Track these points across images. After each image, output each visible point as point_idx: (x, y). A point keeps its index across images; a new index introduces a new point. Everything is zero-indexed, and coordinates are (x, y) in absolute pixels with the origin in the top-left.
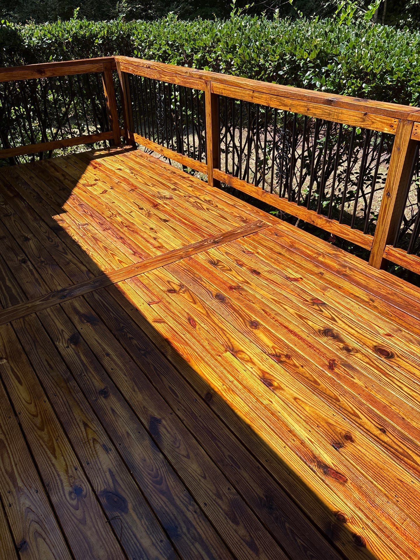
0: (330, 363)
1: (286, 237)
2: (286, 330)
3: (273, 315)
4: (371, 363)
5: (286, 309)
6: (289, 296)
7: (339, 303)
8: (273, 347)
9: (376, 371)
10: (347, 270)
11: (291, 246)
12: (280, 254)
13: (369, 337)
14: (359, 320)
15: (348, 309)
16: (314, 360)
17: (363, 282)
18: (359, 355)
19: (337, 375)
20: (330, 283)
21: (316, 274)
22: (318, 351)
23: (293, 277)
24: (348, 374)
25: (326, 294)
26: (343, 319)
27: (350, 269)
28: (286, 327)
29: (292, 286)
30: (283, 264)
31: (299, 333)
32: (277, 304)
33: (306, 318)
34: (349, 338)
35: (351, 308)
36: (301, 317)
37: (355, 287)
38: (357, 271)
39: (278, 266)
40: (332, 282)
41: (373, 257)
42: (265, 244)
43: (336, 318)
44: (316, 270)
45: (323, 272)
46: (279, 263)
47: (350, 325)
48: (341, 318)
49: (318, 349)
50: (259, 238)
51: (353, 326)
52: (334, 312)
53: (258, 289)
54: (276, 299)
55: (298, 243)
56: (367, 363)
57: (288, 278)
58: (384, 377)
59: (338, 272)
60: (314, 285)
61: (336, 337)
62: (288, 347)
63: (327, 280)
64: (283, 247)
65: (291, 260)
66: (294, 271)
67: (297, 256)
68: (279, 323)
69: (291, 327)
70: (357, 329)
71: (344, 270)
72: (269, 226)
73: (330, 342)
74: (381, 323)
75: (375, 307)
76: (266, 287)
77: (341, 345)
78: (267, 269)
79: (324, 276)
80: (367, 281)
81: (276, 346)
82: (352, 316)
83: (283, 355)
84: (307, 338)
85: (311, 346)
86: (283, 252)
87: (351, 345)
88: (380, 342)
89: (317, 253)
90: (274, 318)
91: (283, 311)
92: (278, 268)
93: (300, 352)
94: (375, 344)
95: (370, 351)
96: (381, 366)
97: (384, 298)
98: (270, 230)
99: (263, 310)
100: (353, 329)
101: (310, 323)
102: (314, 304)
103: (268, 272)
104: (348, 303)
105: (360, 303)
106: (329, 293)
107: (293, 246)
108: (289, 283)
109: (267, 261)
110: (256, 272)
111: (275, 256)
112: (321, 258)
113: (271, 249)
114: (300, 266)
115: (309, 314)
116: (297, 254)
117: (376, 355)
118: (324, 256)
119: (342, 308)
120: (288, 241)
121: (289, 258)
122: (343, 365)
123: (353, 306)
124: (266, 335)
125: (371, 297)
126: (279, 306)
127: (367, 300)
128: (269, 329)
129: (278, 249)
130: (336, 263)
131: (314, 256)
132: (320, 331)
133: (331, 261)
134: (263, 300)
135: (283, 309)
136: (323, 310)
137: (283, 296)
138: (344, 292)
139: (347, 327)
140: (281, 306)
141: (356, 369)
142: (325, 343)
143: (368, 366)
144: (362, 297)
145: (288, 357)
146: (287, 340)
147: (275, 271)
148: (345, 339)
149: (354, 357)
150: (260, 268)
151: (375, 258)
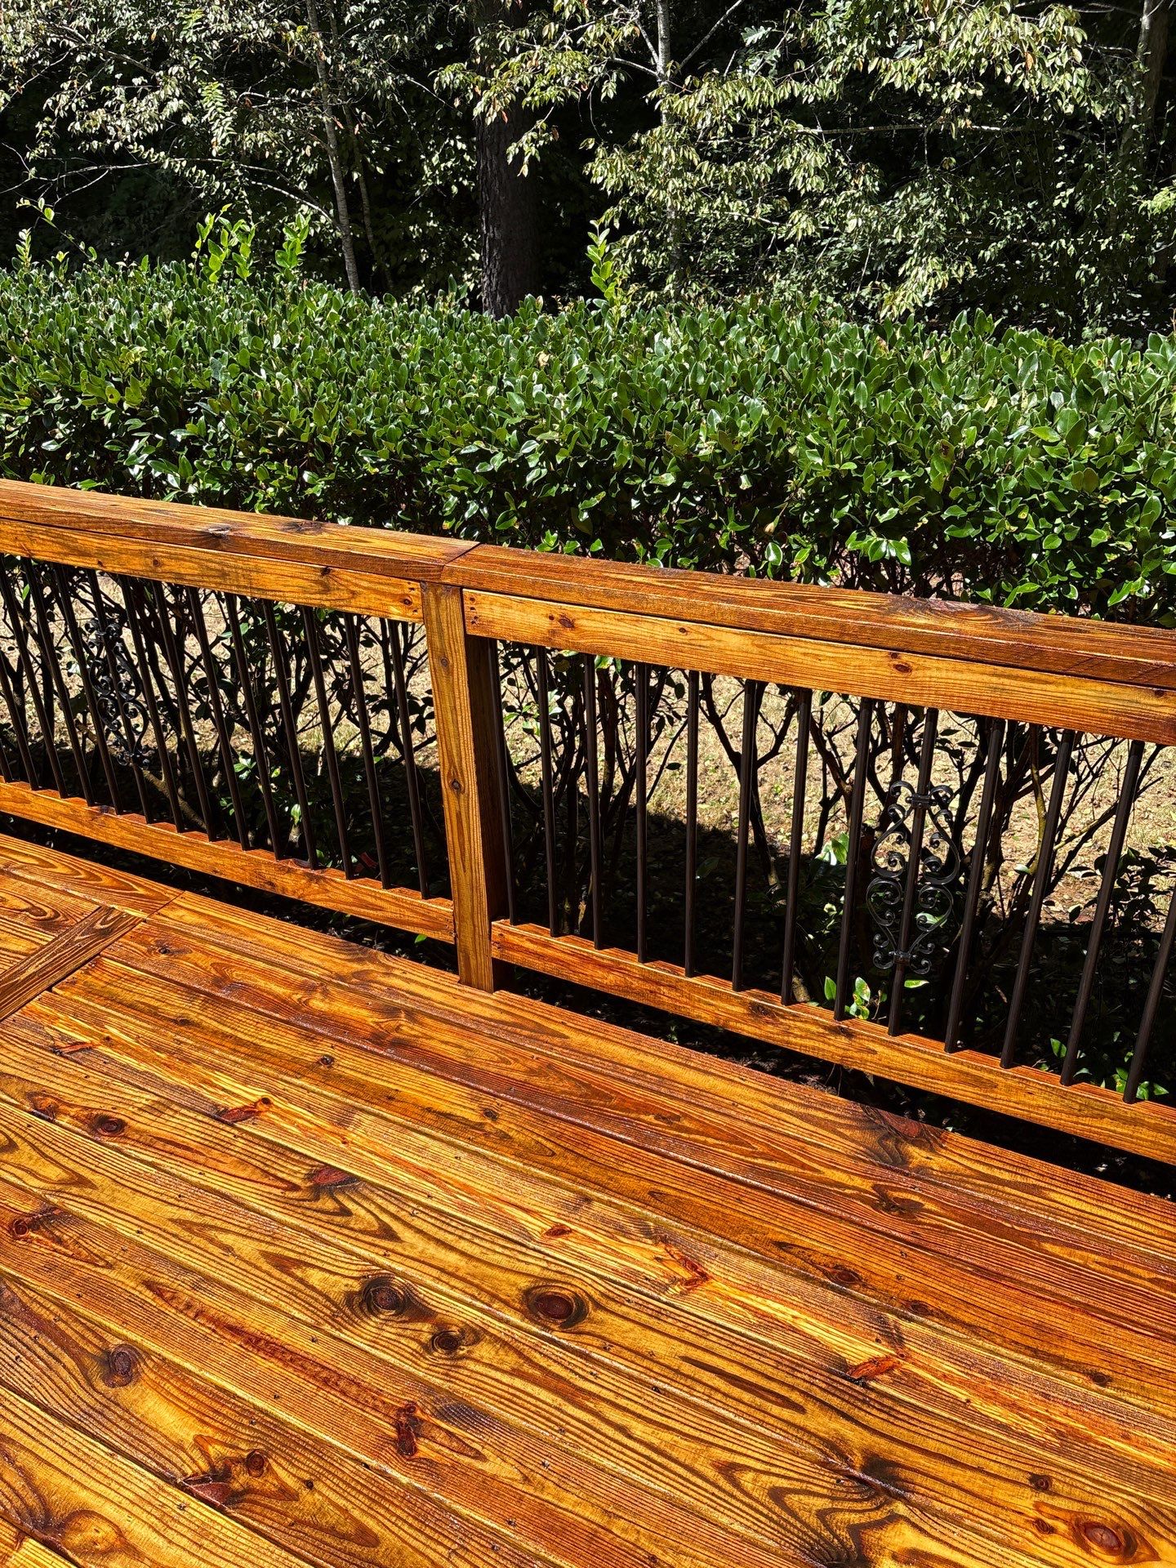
0: (398, 1426)
1: (197, 949)
2: (235, 1345)
3: (186, 1294)
4: (526, 1368)
5: (228, 1249)
6: (233, 1189)
7: (395, 1161)
8: (200, 1443)
9: (544, 1395)
10: (403, 1019)
11: (218, 982)
12: (185, 1022)
13: (504, 1262)
14: (463, 1207)
15: (425, 1174)
16: (344, 1439)
17: (453, 1053)
18: (484, 1351)
19: (430, 1467)
20: (358, 1089)
21: (311, 1068)
22: (354, 1389)
23: (237, 1104)
24: (464, 1449)
25: (351, 1137)
26: (417, 1223)
27: (411, 1015)
28: (236, 1331)
29: (240, 1143)
30: (199, 1061)
31: (284, 1338)
32: (196, 1240)
33: (299, 1263)
34: (445, 1288)
35: (436, 1168)
36: (283, 1264)
37: (432, 1080)
38: (431, 1017)
39: (184, 1074)
40: (361, 1085)
41: (467, 958)
42: (129, 998)
43: (396, 1226)
44: (309, 1052)
45: (329, 1052)
46: (187, 1060)
47: (441, 1235)
48: (408, 1219)
49: (352, 1382)
50: (106, 977)
51: (449, 1238)
52: (384, 1204)
53: (123, 1195)
54: (188, 1216)
55: (239, 962)
56: (515, 1373)
57: (222, 1116)
58: (571, 1409)
59: (377, 1038)
60: (309, 1116)
61: (408, 1307)
62: (251, 1414)
63: (348, 1080)
64: (191, 992)
65: (225, 1036)
66: (237, 1079)
67: (241, 1016)
68: (211, 1320)
69: (254, 1320)
70: (463, 1245)
71: (393, 1024)
72: (135, 922)
73: (390, 1332)
74: (530, 1194)
75: (504, 1137)
76: (150, 1178)
77: (425, 1330)
78: (145, 1099)
79: (337, 1070)
80: (466, 1045)
81: (210, 1432)
82: (441, 1200)
83: (237, 1461)
84: (312, 1349)
85: (328, 1378)
86: (193, 1010)
87: (456, 1319)
88: (537, 1271)
89: (302, 987)
90: (189, 1306)
91: (219, 1261)
92: (184, 1083)
93: (293, 1420)
94: (524, 1283)
95: (515, 1319)
96: (556, 1369)
97: (525, 1093)
98: (140, 938)
99: (149, 1285)
100: (452, 1249)
101: (315, 1277)
102: (317, 1191)
103: (151, 1109)
104: (421, 1150)
105: (457, 1135)
106: (360, 1131)
107: (225, 978)
108: (227, 1133)
109: (143, 1067)
110: (106, 1126)
111: (169, 1037)
112: (318, 1003)
113: (154, 1012)
114: (256, 1053)
115: (310, 1241)
116: (240, 1008)
117: (535, 1329)
118: (325, 993)
119: (406, 1177)
120: (205, 962)
121: (215, 1033)
122: (443, 1415)
123: (436, 1158)
124: (167, 1398)
125: (488, 1101)
126: (203, 1243)
127: (474, 1118)
128: (177, 1360)
129: (177, 1005)
130: (365, 1006)
131: (296, 997)
132: (349, 1296)
133: (351, 1003)
134: (144, 1239)
135: (217, 1251)
136: (350, 1205)
137: (212, 1198)
138: (404, 1113)
139: (432, 1250)
140: (211, 1241)
141: (486, 1414)
142: (374, 1343)
143: (518, 1383)
144: (459, 1112)
145: (256, 1463)
146: (242, 1385)
147: (176, 1097)
148: (434, 1301)
149: (471, 1365)
150: (122, 1101)
151: (473, 962)
